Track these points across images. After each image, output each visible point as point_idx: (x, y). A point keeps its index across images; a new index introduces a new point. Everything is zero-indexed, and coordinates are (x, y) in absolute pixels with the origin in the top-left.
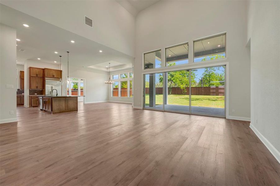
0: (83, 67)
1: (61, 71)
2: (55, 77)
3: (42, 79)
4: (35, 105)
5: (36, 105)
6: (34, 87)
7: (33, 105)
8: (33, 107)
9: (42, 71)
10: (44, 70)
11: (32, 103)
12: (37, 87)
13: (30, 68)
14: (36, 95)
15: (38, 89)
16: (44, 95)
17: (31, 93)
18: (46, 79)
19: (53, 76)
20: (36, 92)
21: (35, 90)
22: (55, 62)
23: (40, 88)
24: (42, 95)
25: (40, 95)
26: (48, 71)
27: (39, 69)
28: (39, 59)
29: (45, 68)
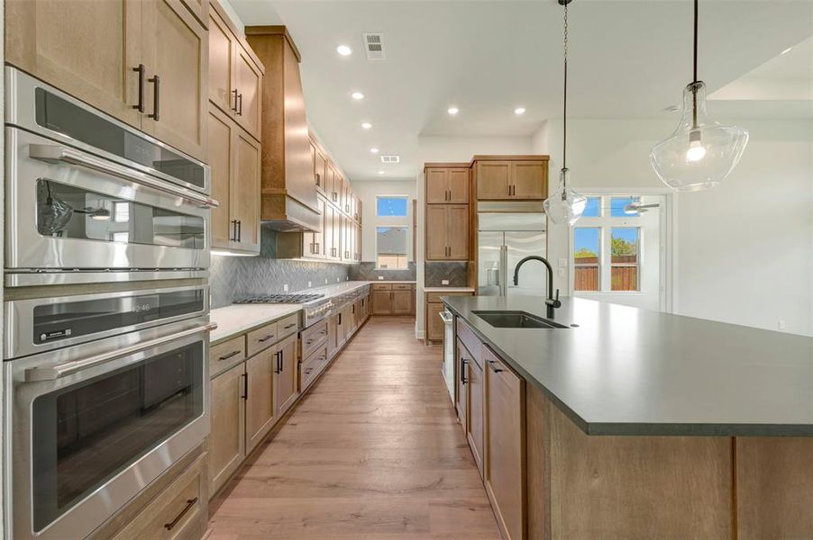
1: (545, 161)
2: (519, 194)
3: (465, 214)
4: (437, 336)
6: (437, 254)
7: (432, 336)
8: (435, 342)
9: (466, 173)
10: (471, 167)
11: (430, 324)
12: (448, 251)
13: (426, 168)
14: (445, 286)
15: (451, 258)
16: (473, 290)
17: (431, 278)
18: (479, 210)
19: (511, 190)
20: (448, 273)
21: (443, 264)
22: (520, 111)
23: (459, 256)
24: (467, 286)
25: (461, 286)
26: (487, 168)
27: (455, 169)
28: (453, 111)
29: (475, 156)
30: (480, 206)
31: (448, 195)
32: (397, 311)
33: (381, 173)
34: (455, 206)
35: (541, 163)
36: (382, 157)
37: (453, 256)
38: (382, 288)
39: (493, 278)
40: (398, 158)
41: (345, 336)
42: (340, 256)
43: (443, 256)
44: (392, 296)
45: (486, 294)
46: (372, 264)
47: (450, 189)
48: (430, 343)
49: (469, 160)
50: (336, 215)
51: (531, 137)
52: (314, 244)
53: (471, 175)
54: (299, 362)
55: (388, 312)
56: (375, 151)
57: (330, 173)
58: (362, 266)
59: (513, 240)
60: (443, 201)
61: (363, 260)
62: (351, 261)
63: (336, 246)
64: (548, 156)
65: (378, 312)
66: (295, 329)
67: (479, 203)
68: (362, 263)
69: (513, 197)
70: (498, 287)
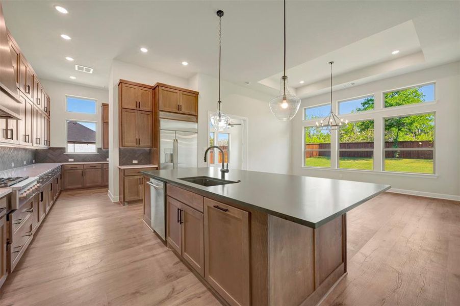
0: (247, 83)
1: (196, 94)
2: (183, 110)
3: (150, 118)
4: (132, 198)
5: (136, 198)
6: (130, 143)
7: (127, 199)
8: (130, 203)
9: (150, 92)
10: (155, 89)
11: (127, 191)
12: (138, 141)
13: (120, 83)
14: (135, 164)
15: (140, 146)
16: (157, 166)
17: (124, 159)
18: (160, 117)
19: (179, 108)
20: (136, 156)
21: (133, 150)
22: (185, 64)
23: (146, 144)
24: (150, 164)
25: (147, 164)
26: (165, 91)
27: (142, 88)
28: (144, 50)
29: (158, 83)
30: (161, 114)
31: (138, 104)
32: (88, 185)
33: (73, 78)
34: (143, 112)
35: (194, 95)
36: (76, 66)
37: (142, 144)
38: (74, 168)
39: (169, 158)
40: (92, 70)
41: (45, 211)
42: (32, 142)
43: (135, 144)
44: (83, 174)
45: (165, 168)
46: (63, 149)
47: (140, 101)
48: (126, 203)
49: (153, 84)
50: (29, 106)
51: (188, 80)
52: (7, 130)
53: (154, 95)
54: (9, 243)
55: (80, 186)
56: (69, 59)
57: (23, 68)
58: (51, 151)
59: (180, 136)
60: (134, 107)
61: (51, 146)
62: (42, 146)
63: (29, 133)
64: (198, 93)
65: (70, 187)
66: (5, 212)
67: (160, 112)
68: (50, 148)
69: (181, 112)
70: (172, 164)
